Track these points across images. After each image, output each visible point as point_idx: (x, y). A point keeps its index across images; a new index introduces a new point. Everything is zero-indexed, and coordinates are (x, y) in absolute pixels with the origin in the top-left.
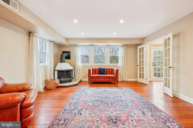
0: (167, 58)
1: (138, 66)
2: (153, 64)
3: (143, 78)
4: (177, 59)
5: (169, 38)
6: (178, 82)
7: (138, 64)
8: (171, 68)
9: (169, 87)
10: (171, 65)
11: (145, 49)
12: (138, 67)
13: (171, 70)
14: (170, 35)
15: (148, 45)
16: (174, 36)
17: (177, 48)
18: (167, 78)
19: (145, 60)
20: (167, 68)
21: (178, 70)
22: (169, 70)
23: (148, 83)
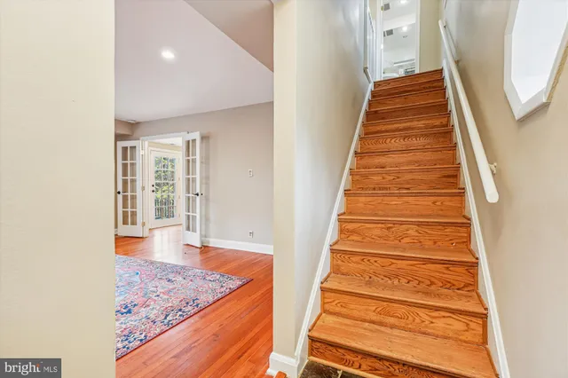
0: (190, 176)
1: (119, 193)
2: (154, 188)
3: (134, 223)
4: (206, 179)
5: (194, 141)
6: (207, 219)
7: (120, 188)
8: (198, 195)
9: (194, 231)
10: (198, 191)
11: (140, 153)
12: (120, 197)
13: (198, 198)
14: (196, 136)
15: (146, 143)
16: (203, 138)
17: (206, 160)
18: (191, 214)
19: (138, 177)
20: (191, 195)
21: (207, 199)
22: (194, 201)
23: (146, 234)
